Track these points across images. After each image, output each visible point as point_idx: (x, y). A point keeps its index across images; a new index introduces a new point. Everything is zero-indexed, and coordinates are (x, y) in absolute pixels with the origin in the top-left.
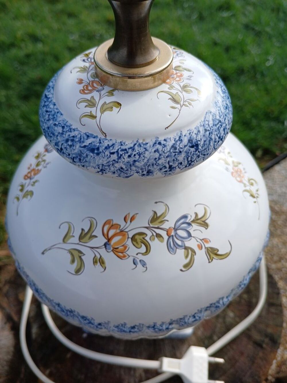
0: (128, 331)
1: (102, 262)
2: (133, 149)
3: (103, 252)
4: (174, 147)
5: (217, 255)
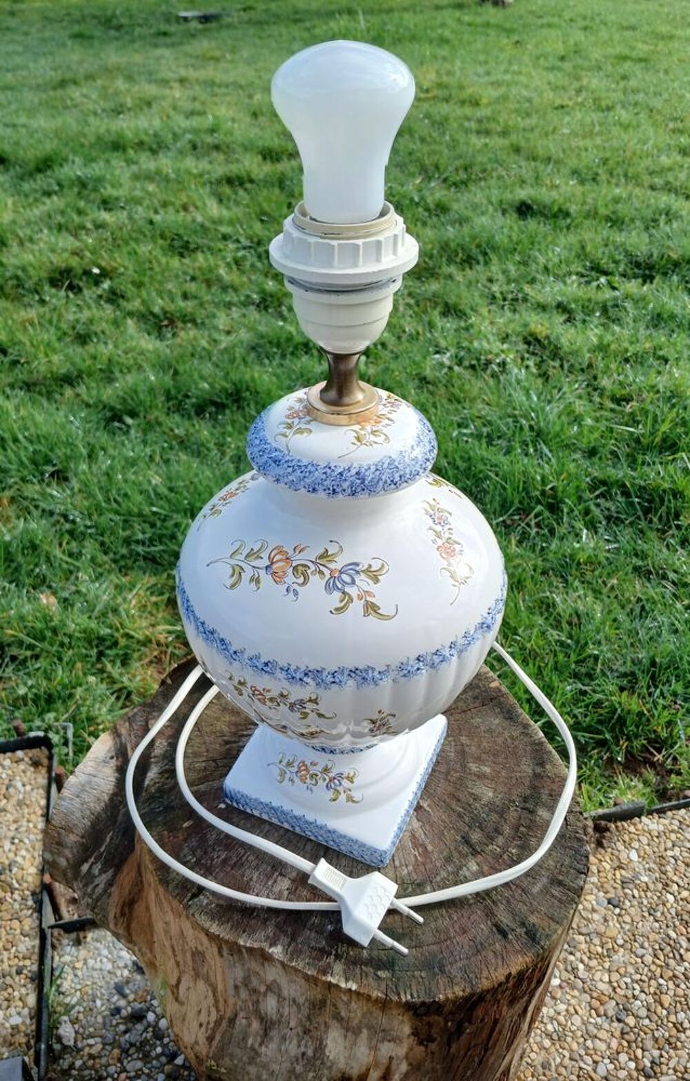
0: (260, 667)
1: (258, 581)
2: (306, 466)
3: (262, 573)
4: (341, 474)
5: (375, 611)
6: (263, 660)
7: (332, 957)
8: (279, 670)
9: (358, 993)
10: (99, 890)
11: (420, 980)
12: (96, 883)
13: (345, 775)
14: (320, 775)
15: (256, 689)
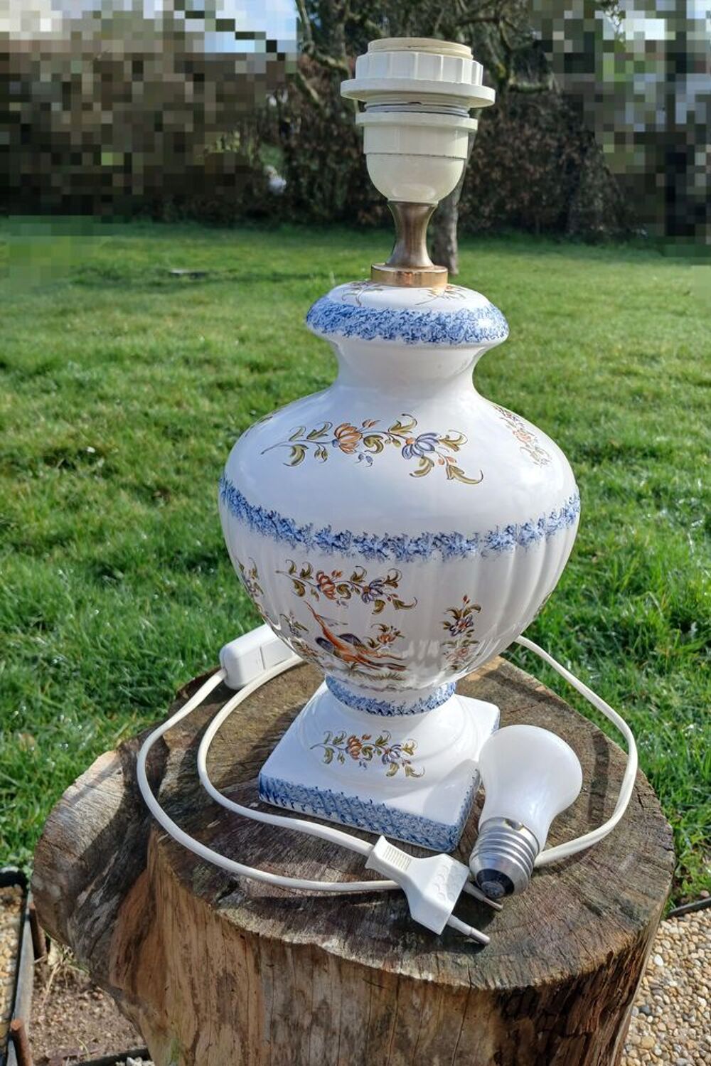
1: (324, 454)
2: (381, 314)
3: (329, 447)
4: (420, 319)
5: (460, 475)
6: (334, 533)
7: (400, 947)
8: (353, 544)
9: (435, 985)
10: (99, 926)
11: (508, 964)
12: (96, 916)
13: (403, 747)
14: (374, 748)
15: (324, 577)
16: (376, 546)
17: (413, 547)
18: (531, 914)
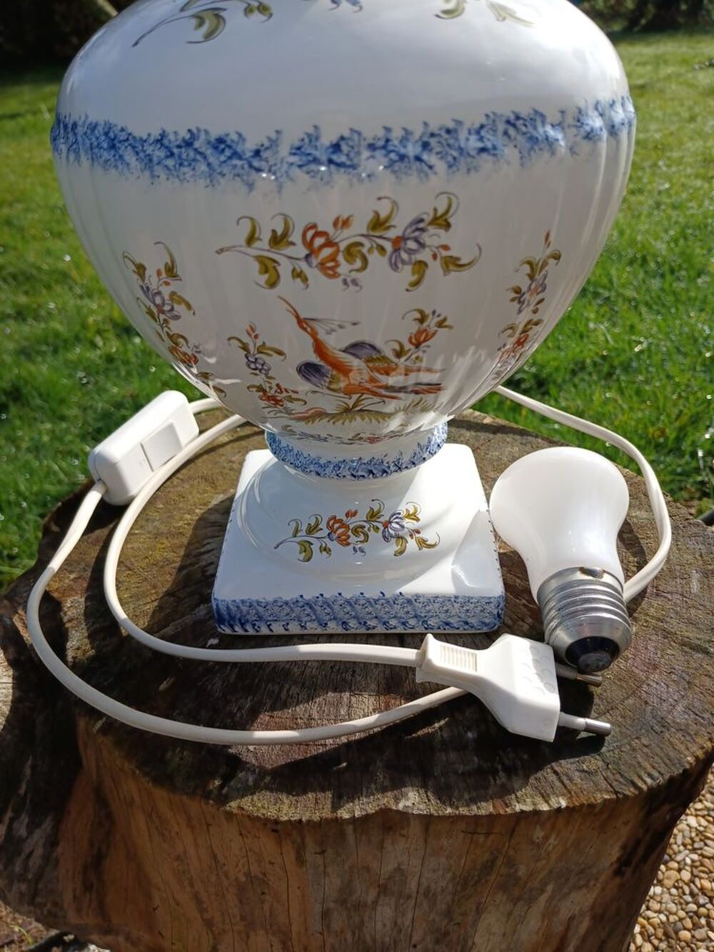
1: (263, 8)
7: (502, 774)
10: (35, 861)
12: (27, 850)
13: (403, 514)
14: (367, 526)
15: (318, 234)
16: (412, 150)
17: (474, 143)
18: (632, 675)
